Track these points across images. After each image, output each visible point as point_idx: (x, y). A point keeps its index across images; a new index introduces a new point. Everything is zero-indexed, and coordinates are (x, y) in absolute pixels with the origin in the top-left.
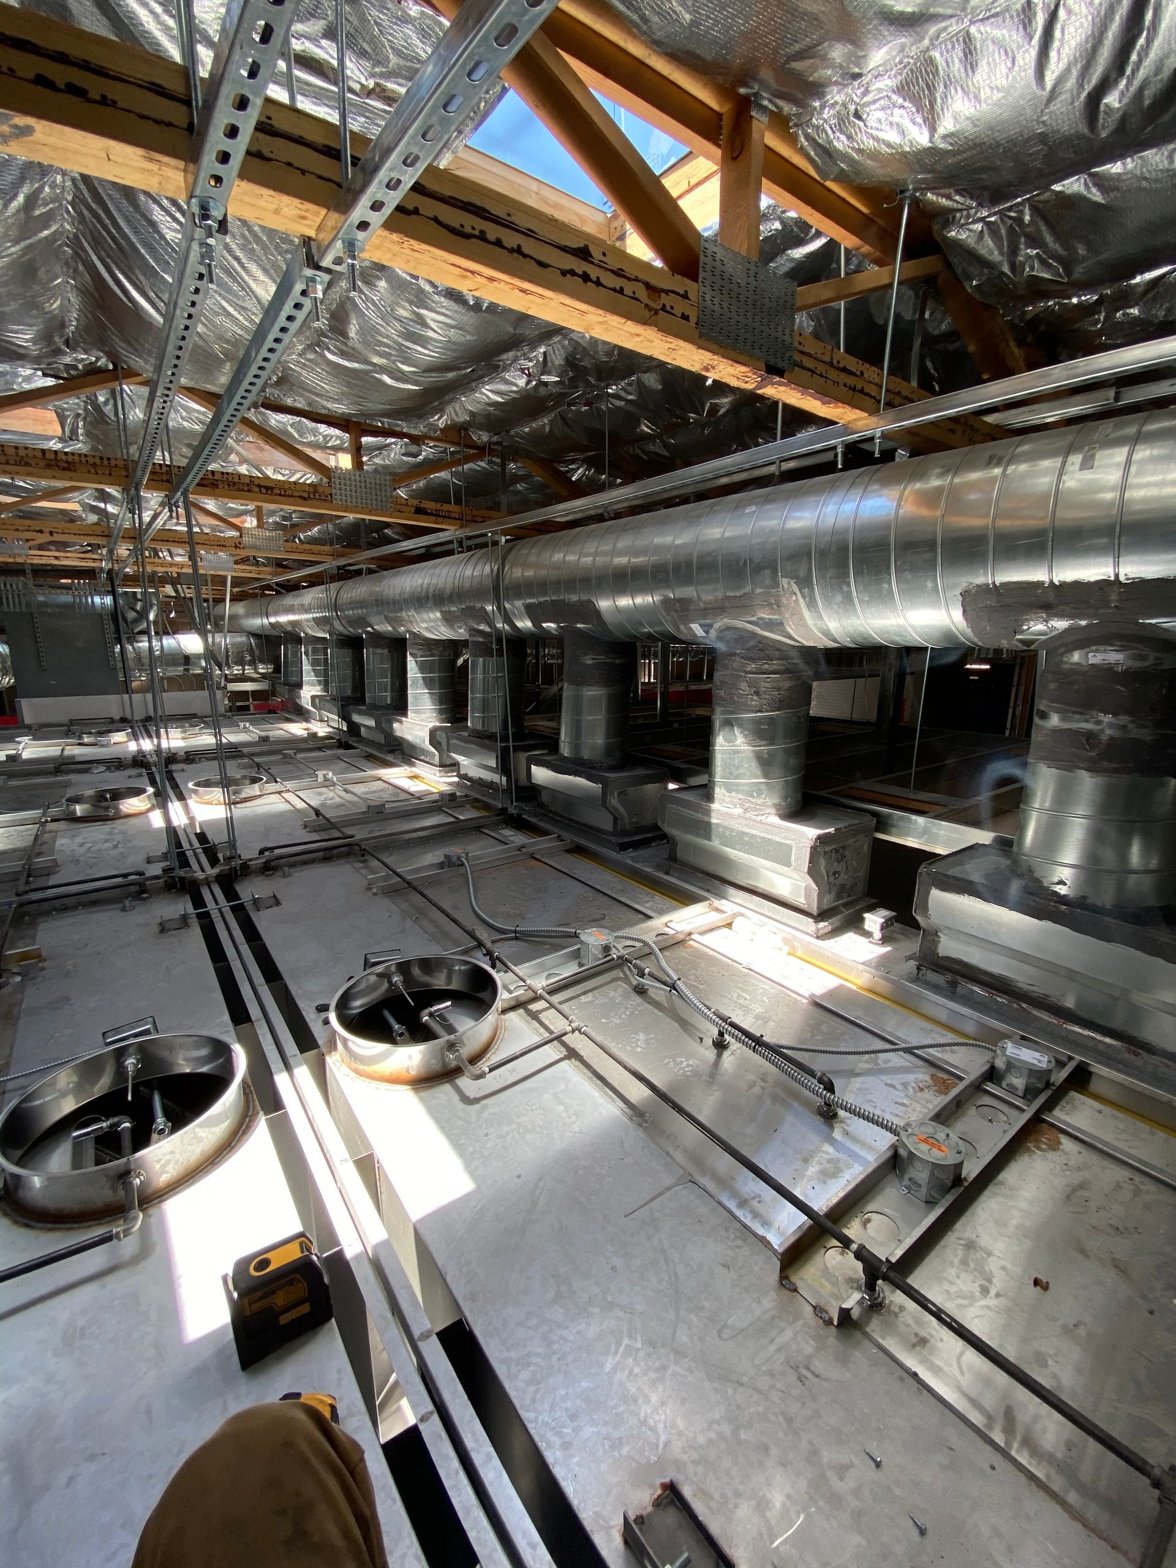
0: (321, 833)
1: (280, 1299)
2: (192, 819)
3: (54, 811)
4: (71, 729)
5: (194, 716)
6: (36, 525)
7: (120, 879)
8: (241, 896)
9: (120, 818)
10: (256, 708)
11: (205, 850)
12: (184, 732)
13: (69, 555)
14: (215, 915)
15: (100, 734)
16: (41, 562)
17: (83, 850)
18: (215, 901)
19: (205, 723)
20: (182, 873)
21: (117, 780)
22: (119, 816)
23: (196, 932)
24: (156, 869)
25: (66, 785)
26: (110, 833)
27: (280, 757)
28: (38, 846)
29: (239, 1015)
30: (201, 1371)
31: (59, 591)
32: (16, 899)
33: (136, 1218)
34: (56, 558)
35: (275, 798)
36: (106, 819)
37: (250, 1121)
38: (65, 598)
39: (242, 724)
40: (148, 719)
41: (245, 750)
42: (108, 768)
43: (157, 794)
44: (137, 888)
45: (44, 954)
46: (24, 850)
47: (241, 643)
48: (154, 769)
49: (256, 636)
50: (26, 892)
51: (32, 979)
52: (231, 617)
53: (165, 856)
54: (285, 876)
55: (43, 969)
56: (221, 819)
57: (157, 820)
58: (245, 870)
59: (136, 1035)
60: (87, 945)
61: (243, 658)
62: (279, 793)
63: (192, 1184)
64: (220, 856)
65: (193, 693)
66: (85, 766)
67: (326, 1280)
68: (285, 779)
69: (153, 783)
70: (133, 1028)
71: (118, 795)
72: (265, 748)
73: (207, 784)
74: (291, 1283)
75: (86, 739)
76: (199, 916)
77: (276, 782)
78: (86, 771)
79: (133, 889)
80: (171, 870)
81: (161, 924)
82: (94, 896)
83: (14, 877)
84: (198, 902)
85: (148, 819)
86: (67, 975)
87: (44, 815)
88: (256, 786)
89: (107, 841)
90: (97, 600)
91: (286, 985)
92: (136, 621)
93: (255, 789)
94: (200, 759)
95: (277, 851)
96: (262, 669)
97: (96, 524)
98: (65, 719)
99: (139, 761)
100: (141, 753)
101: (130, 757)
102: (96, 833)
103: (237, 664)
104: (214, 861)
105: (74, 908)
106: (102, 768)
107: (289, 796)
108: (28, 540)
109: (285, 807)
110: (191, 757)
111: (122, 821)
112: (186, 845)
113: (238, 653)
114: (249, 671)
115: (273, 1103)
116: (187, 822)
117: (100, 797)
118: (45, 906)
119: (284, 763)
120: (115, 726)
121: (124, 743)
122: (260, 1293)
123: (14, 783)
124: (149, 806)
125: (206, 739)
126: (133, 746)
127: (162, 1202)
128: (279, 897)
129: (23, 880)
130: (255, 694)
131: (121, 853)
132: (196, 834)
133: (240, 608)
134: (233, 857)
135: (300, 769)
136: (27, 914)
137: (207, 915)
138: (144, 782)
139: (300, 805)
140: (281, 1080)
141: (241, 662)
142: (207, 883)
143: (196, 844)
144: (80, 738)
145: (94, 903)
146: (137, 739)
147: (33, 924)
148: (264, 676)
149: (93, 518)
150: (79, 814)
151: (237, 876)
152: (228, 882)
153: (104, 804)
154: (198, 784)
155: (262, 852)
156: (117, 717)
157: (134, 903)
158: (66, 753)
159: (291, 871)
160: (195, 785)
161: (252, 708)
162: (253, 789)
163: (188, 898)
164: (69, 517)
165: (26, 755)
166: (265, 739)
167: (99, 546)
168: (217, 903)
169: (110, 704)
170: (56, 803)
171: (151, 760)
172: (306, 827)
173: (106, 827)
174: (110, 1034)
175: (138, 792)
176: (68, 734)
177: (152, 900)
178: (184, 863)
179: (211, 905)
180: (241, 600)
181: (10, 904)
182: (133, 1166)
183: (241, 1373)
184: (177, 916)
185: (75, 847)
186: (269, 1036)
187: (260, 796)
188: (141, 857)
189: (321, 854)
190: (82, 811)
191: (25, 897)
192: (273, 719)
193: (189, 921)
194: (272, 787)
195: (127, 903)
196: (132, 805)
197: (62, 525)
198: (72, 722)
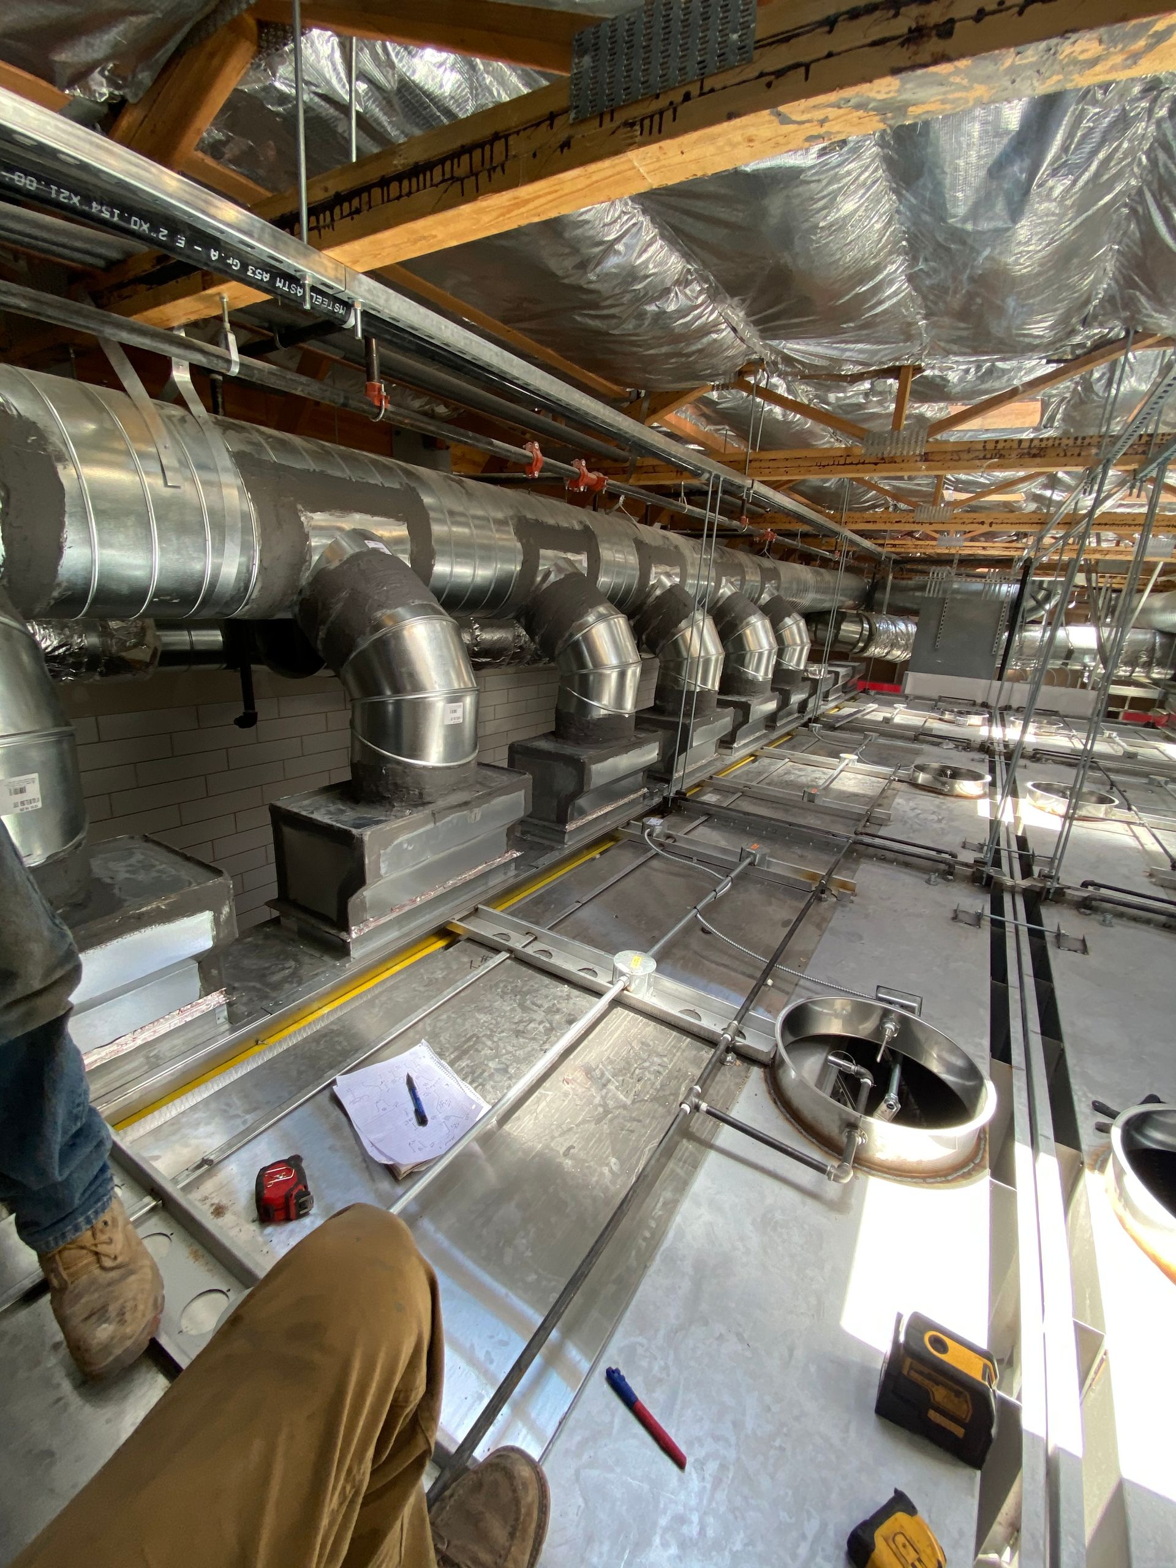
0: (1171, 892)
1: (939, 1394)
2: (1017, 819)
3: (902, 772)
4: (936, 704)
5: (1055, 713)
6: (979, 517)
7: (934, 853)
8: (1045, 921)
9: (952, 796)
10: (1128, 716)
11: (1021, 857)
12: (1039, 728)
13: (996, 545)
14: (1010, 929)
15: (960, 713)
16: (970, 552)
17: (912, 814)
18: (1015, 913)
19: (1064, 722)
20: (992, 871)
21: (961, 760)
22: (951, 794)
23: (983, 938)
24: (968, 857)
25: (918, 753)
26: (939, 807)
27: (1144, 781)
28: (880, 799)
29: (1001, 1050)
30: (842, 1366)
31: (974, 579)
32: (853, 836)
33: (848, 1173)
34: (984, 548)
35: (1121, 828)
36: (939, 793)
37: (973, 1169)
38: (977, 586)
39: (1107, 733)
40: (1008, 708)
41: (1102, 763)
42: (957, 747)
43: (993, 784)
44: (946, 868)
45: (857, 891)
46: (871, 798)
47: (1144, 641)
48: (997, 758)
49: (1164, 633)
50: (861, 834)
51: (843, 906)
52: (1143, 611)
53: (980, 848)
54: (1103, 923)
55: (852, 902)
56: (1054, 831)
57: (983, 809)
58: (1058, 896)
59: (903, 1006)
60: (889, 898)
61: (1137, 657)
62: (1129, 823)
63: (900, 1182)
64: (1036, 870)
65: (1063, 690)
66: (938, 739)
67: (994, 1431)
68: (1141, 810)
69: (992, 771)
70: (902, 998)
71: (956, 774)
72: (1128, 766)
73: (1048, 789)
74: (958, 1394)
75: (947, 716)
76: (993, 921)
77: (1130, 809)
78: (937, 744)
79: (942, 866)
80: (984, 864)
81: (955, 911)
82: (908, 859)
83: (858, 818)
84: (997, 907)
85: (976, 804)
86: (867, 916)
87: (894, 773)
88: (1103, 807)
89: (934, 813)
90: (1004, 588)
91: (1063, 1051)
92: (1033, 610)
93: (1101, 810)
94: (1047, 760)
95: (1103, 891)
96: (1157, 673)
97: (1034, 512)
98: (935, 695)
99: (985, 748)
100: (991, 741)
101: (979, 741)
102: (928, 801)
103: (1126, 664)
104: (1027, 873)
105: (891, 861)
106: (951, 745)
107: (1140, 831)
108: (965, 533)
109: (1132, 843)
110: (1037, 756)
111: (953, 799)
112: (1003, 844)
113: (1133, 652)
114: (1139, 674)
115: (1003, 1170)
116: (1012, 820)
117: (942, 772)
118: (871, 850)
119: (1147, 790)
120: (974, 709)
121: (977, 727)
122: (926, 1370)
123: (881, 741)
124: (982, 792)
125: (1061, 740)
126: (984, 732)
127: (869, 1173)
128: (1088, 944)
129: (863, 823)
130: (1135, 702)
131: (943, 829)
132: (1017, 837)
133: (1159, 601)
134: (1051, 877)
135: (1164, 801)
136: (856, 851)
137: (1002, 925)
138: (984, 769)
139: (1152, 846)
140: (1021, 1151)
141: (1132, 662)
142: (1013, 891)
143: (1014, 847)
144: (943, 713)
145: (907, 865)
146: (990, 726)
147: (857, 861)
148: (1156, 683)
149: (1032, 506)
150: (920, 781)
151: (1046, 898)
152: (1035, 900)
153: (944, 779)
154: (1036, 786)
155: (1085, 885)
156: (979, 701)
157: (939, 880)
158: (927, 724)
159: (1114, 921)
160: (1034, 786)
161: (1121, 716)
162: (1098, 810)
163: (988, 897)
164: (1009, 507)
165: (898, 719)
166: (1130, 756)
167: (1026, 535)
168: (1016, 918)
169: (978, 688)
170: (906, 766)
171: (997, 749)
172: (1151, 875)
173: (938, 800)
174: (883, 990)
175: (976, 777)
176: (933, 708)
177: (955, 884)
178: (997, 863)
179: (1008, 916)
180: (1161, 591)
181: (849, 838)
182: (861, 1125)
183: (873, 1415)
184: (972, 911)
185: (907, 809)
186: (1025, 1094)
187: (1103, 820)
188: (959, 840)
189: (1163, 918)
190: (924, 779)
191: (860, 837)
192: (1149, 734)
193: (982, 922)
194: (1123, 814)
195: (933, 877)
196: (965, 787)
197: (1002, 516)
198: (941, 699)
